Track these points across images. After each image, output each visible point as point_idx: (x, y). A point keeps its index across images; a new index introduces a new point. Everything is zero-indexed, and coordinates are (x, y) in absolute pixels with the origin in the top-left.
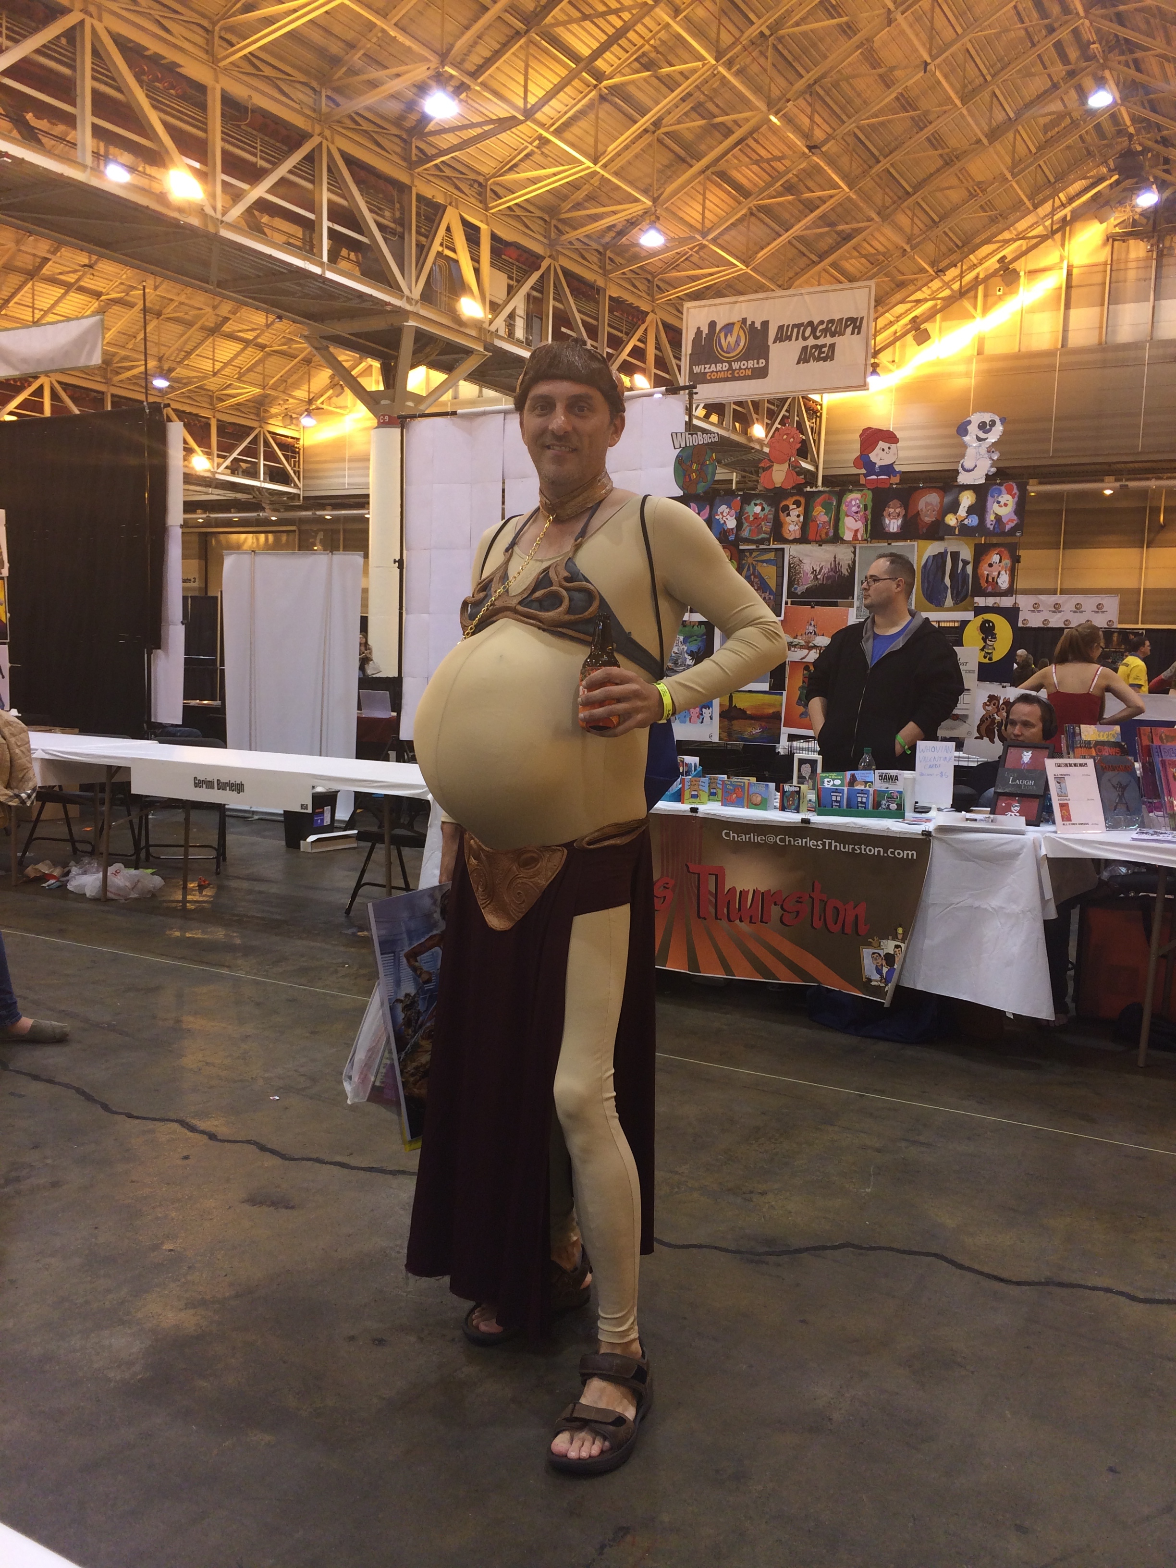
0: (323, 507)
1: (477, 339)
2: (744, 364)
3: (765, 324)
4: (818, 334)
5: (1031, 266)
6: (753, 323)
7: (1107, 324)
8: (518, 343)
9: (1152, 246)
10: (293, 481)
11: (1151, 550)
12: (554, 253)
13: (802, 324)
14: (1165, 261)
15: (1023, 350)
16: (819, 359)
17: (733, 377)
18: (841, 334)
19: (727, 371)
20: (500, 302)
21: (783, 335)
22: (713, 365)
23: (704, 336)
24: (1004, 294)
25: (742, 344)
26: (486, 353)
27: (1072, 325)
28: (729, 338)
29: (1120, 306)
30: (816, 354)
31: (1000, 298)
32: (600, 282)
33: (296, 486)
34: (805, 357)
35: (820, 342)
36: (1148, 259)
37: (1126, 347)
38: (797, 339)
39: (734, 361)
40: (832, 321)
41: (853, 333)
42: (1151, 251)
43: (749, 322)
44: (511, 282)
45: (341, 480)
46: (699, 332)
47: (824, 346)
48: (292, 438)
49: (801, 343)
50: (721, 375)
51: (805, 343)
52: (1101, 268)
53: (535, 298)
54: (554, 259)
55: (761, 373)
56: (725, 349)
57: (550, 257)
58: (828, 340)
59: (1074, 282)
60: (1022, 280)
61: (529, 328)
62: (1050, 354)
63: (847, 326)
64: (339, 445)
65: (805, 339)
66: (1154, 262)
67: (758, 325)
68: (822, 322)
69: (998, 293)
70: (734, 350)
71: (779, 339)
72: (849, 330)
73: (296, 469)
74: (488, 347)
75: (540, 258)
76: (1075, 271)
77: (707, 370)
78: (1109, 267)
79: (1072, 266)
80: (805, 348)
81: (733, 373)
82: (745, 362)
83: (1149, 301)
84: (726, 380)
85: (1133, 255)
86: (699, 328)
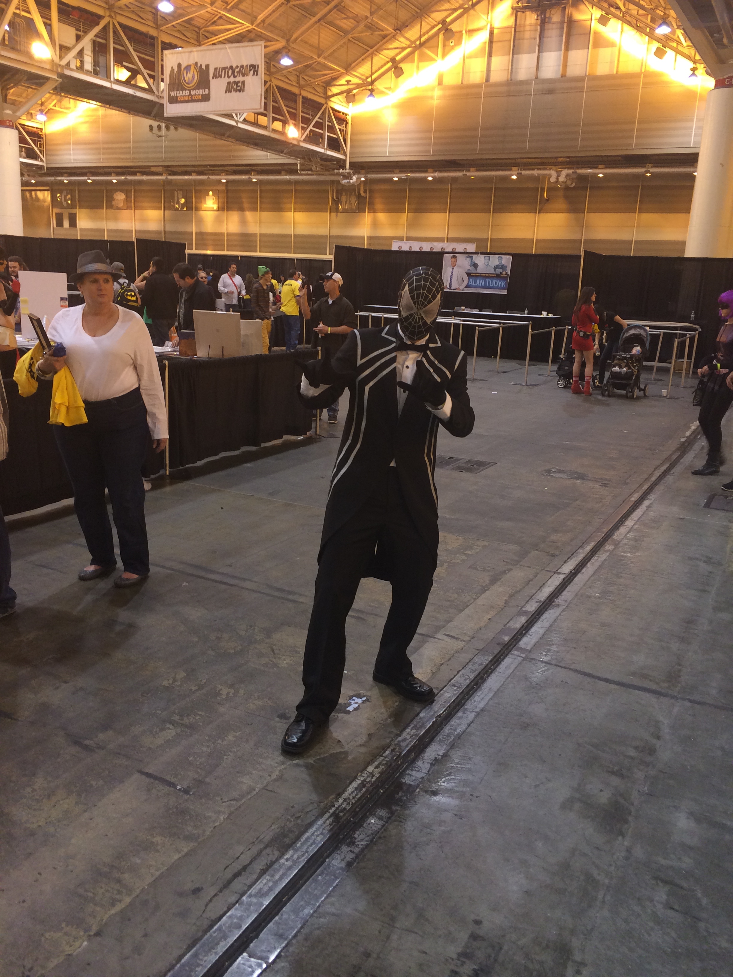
0: (61, 174)
1: (51, 71)
2: (197, 92)
3: (207, 66)
4: (236, 74)
5: (471, 27)
6: (201, 65)
7: (513, 67)
8: (88, 72)
9: (538, 16)
10: (39, 157)
11: (541, 214)
12: (113, 15)
13: (227, 68)
14: (547, 26)
15: (465, 83)
16: (236, 91)
17: (191, 100)
18: (247, 75)
19: (189, 95)
20: (70, 46)
21: (217, 75)
22: (181, 92)
23: (175, 72)
24: (455, 45)
25: (196, 78)
26: (58, 79)
27: (493, 68)
28: (189, 74)
29: (520, 56)
30: (235, 87)
31: (453, 48)
32: (153, 32)
33: (42, 160)
34: (229, 89)
35: (237, 79)
36: (536, 24)
37: (522, 83)
38: (225, 77)
39: (193, 89)
40: (242, 66)
41: (254, 75)
42: (537, 19)
43: (199, 65)
44: (79, 33)
45: (68, 157)
46: (172, 70)
47: (239, 82)
48: (37, 128)
49: (227, 80)
50: (186, 98)
51: (228, 80)
52: (509, 30)
53: (99, 43)
54: (112, 18)
55: (206, 98)
56: (187, 81)
57: (109, 16)
58: (240, 79)
59: (495, 39)
60: (464, 36)
61: (96, 63)
62: (478, 86)
63: (250, 70)
64: (67, 133)
65: (229, 77)
66: (539, 27)
67: (204, 67)
68: (237, 67)
69: (452, 44)
70: (192, 83)
71: (215, 76)
72: (252, 72)
73: (42, 149)
74: (62, 76)
75: (100, 17)
76: (496, 31)
77: (178, 95)
78: (513, 29)
79: (493, 28)
80: (229, 83)
81: (192, 98)
82: (197, 90)
83: (535, 52)
84: (188, 101)
85: (528, 22)
86: (172, 67)
